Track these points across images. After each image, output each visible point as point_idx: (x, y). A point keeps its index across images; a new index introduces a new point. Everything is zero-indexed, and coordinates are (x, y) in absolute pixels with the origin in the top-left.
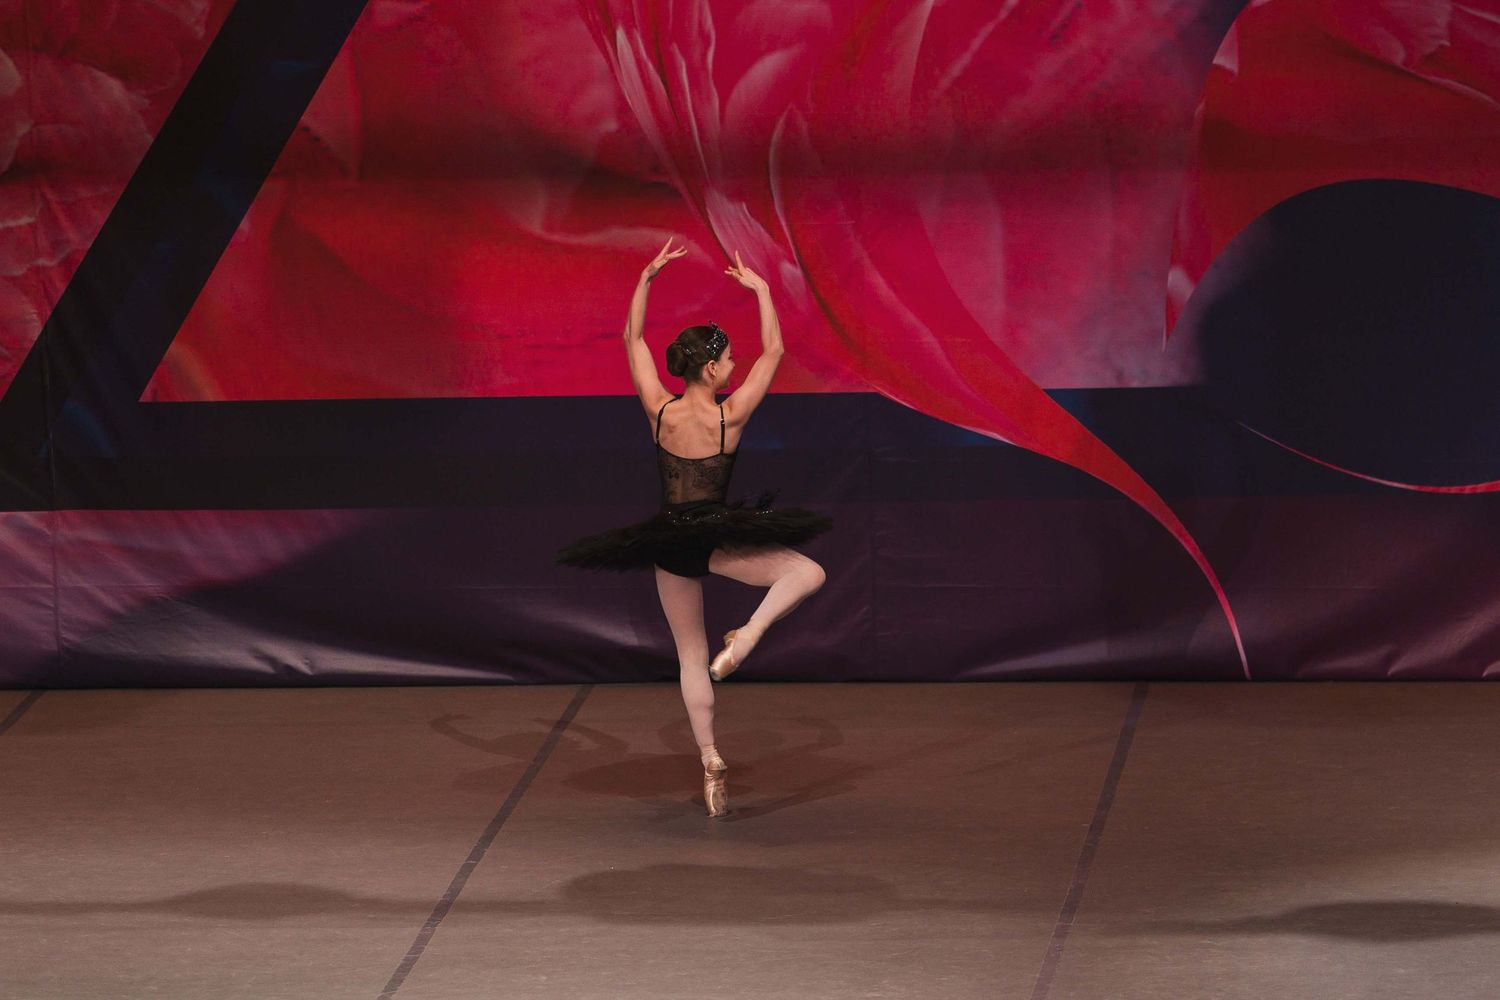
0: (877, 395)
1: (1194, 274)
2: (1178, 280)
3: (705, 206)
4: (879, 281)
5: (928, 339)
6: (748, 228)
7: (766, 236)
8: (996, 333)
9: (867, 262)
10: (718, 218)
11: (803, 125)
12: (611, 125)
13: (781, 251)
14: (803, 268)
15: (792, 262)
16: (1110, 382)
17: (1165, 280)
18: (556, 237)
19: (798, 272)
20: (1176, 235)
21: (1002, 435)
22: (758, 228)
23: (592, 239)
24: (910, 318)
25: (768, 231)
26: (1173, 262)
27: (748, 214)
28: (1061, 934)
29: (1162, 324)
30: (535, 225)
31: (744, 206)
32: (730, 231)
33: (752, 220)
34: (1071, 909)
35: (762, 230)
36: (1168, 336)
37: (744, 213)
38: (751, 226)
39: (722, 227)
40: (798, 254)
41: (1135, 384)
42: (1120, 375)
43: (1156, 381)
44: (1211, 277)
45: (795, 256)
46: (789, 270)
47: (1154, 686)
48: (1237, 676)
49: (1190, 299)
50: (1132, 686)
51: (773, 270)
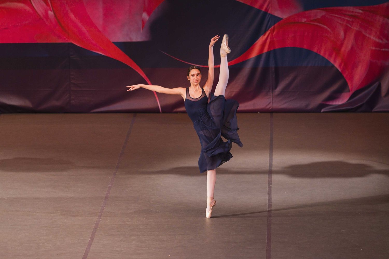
0: (71, 43)
1: (149, 14)
2: (145, 15)
4: (72, 16)
5: (84, 29)
6: (41, 3)
7: (45, 5)
8: (100, 28)
9: (69, 11)
13: (48, 8)
14: (54, 13)
15: (51, 11)
16: (128, 40)
17: (142, 15)
20: (144, 4)
21: (102, 52)
22: (43, 3)
23: (2, 5)
24: (80, 25)
25: (45, 3)
26: (144, 11)
28: (115, 174)
29: (141, 26)
32: (36, 3)
33: (42, 1)
34: (117, 169)
36: (142, 29)
39: (34, 2)
41: (134, 41)
42: (131, 39)
43: (139, 40)
44: (153, 15)
45: (52, 10)
46: (51, 13)
47: (138, 114)
48: (159, 112)
49: (148, 20)
50: (133, 114)
51: (46, 12)
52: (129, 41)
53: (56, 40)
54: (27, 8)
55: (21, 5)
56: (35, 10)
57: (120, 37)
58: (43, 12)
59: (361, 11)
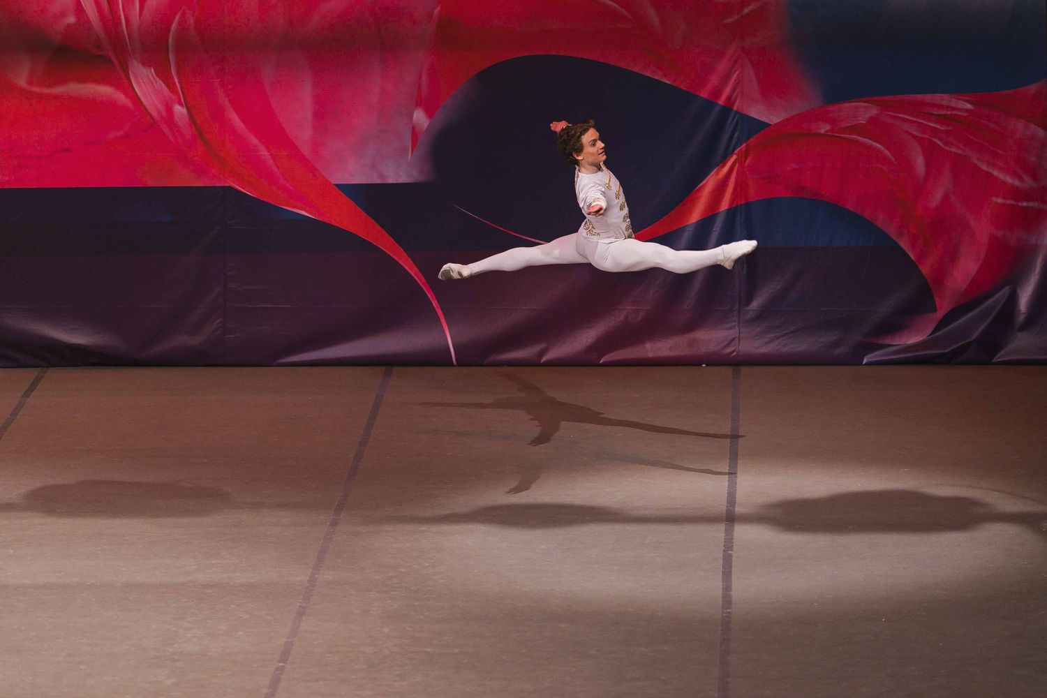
0: (231, 188)
1: (430, 113)
2: (420, 117)
3: (128, 68)
4: (234, 117)
5: (264, 152)
6: (154, 83)
7: (165, 89)
8: (306, 151)
9: (227, 104)
10: (136, 77)
11: (191, 21)
12: (71, 19)
13: (174, 97)
14: (188, 109)
15: (181, 105)
16: (375, 180)
17: (412, 116)
18: (36, 89)
19: (184, 111)
20: (419, 87)
21: (307, 212)
22: (160, 84)
23: (58, 90)
24: (254, 140)
25: (167, 85)
26: (418, 105)
27: (154, 75)
28: (334, 523)
29: (409, 144)
30: (22, 81)
31: (152, 70)
32: (142, 84)
33: (157, 79)
34: (339, 509)
35: (163, 85)
36: (412, 152)
37: (152, 74)
38: (156, 83)
39: (139, 83)
40: (185, 100)
41: (391, 181)
42: (381, 176)
43: (404, 179)
44: (440, 115)
45: (183, 101)
46: (179, 110)
47: (396, 369)
48: (448, 363)
49: (427, 129)
50: (383, 369)
51: (169, 109)
52: (378, 181)
53: (189, 179)
54: (120, 97)
55: (104, 90)
56: (141, 102)
57: (355, 172)
58: (162, 108)
59: (969, 106)
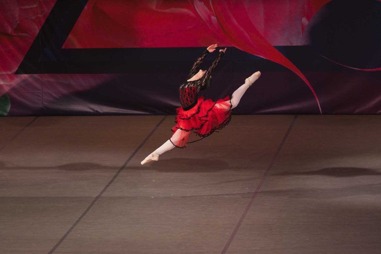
0: (234, 47)
1: (308, 19)
2: (304, 20)
3: (194, 3)
4: (234, 21)
5: (246, 34)
6: (204, 8)
7: (208, 10)
8: (262, 33)
9: (232, 16)
10: (197, 6)
13: (211, 13)
14: (217, 17)
15: (214, 16)
16: (289, 44)
17: (302, 20)
18: (159, 10)
19: (215, 18)
20: (304, 9)
21: (263, 57)
22: (206, 8)
23: (167, 11)
24: (242, 29)
26: (304, 16)
27: (203, 5)
29: (301, 30)
30: (154, 7)
31: (203, 3)
33: (205, 6)
36: (302, 34)
39: (198, 8)
41: (294, 45)
42: (291, 43)
43: (299, 44)
44: (312, 20)
45: (215, 15)
46: (213, 18)
48: (318, 113)
49: (308, 25)
50: (293, 115)
51: (210, 17)
54: (191, 13)
55: (185, 10)
56: (199, 15)
57: (281, 41)
58: (207, 17)
